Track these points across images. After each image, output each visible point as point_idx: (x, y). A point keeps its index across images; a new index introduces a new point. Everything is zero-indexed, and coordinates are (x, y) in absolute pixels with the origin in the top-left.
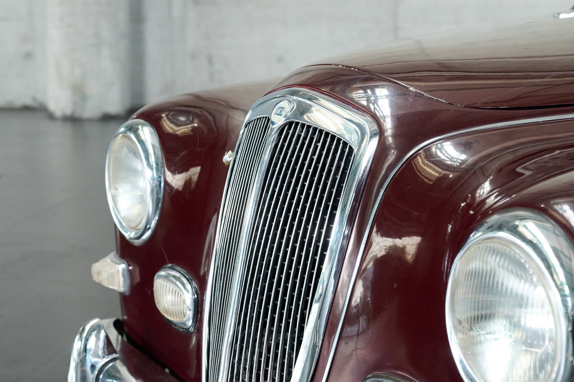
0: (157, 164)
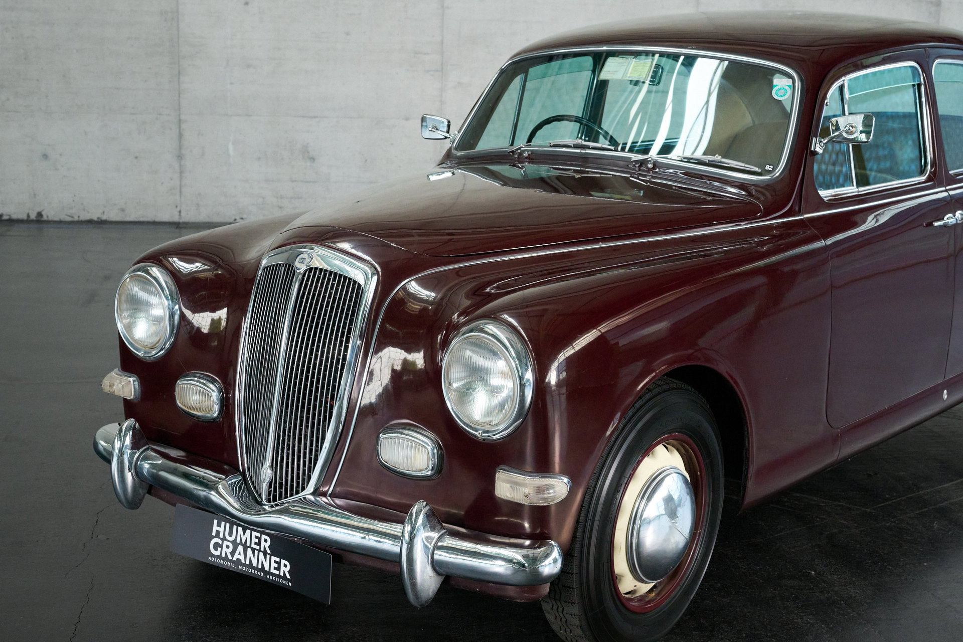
0: (171, 294)
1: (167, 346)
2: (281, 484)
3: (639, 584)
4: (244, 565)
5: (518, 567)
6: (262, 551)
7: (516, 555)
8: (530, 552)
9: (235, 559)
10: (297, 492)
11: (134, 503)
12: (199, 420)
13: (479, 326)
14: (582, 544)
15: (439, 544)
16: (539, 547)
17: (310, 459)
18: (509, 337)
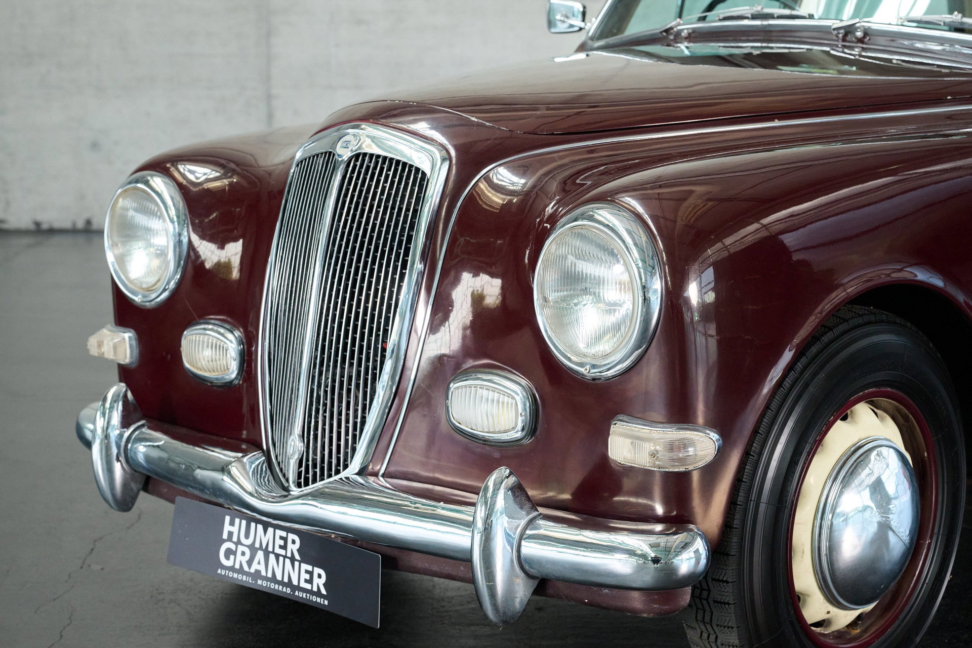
0: (178, 217)
1: (172, 285)
2: (314, 461)
3: (835, 611)
4: (266, 578)
5: (642, 562)
6: (288, 558)
7: (640, 543)
8: (662, 540)
9: (252, 570)
10: (338, 472)
11: (125, 503)
12: (213, 384)
13: (587, 212)
14: (742, 538)
15: (528, 532)
16: (675, 533)
17: (355, 424)
18: (630, 229)
